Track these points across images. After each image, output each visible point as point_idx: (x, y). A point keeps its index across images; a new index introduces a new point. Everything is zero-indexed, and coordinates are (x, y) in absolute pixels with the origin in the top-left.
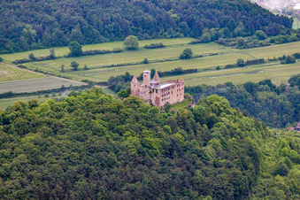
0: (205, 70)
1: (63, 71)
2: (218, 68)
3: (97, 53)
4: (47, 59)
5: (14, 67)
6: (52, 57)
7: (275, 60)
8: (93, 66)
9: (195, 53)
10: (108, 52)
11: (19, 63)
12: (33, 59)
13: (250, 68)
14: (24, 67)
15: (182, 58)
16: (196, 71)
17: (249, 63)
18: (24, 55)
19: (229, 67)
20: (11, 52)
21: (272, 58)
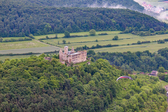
0: (122, 45)
1: (59, 44)
2: (128, 45)
3: (77, 36)
4: (54, 38)
5: (39, 41)
6: (56, 38)
7: (155, 42)
8: (73, 42)
9: (119, 38)
10: (82, 36)
11: (41, 40)
12: (48, 38)
13: (143, 45)
14: (43, 42)
15: (113, 39)
16: (118, 46)
17: (143, 43)
18: (44, 37)
19: (133, 44)
20: (39, 35)
21: (154, 41)
